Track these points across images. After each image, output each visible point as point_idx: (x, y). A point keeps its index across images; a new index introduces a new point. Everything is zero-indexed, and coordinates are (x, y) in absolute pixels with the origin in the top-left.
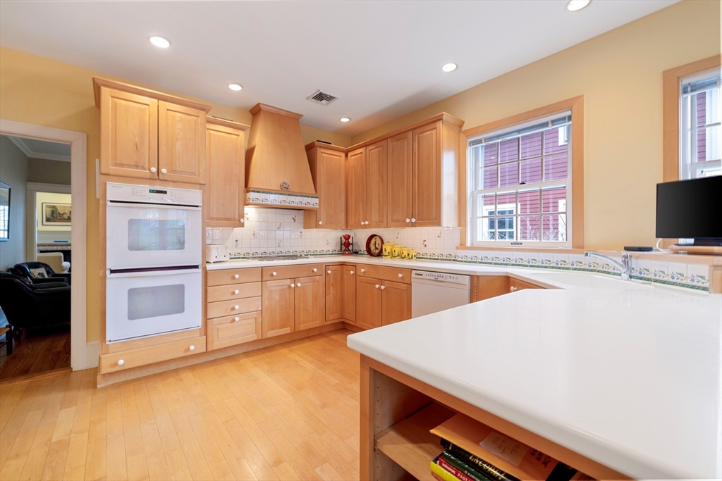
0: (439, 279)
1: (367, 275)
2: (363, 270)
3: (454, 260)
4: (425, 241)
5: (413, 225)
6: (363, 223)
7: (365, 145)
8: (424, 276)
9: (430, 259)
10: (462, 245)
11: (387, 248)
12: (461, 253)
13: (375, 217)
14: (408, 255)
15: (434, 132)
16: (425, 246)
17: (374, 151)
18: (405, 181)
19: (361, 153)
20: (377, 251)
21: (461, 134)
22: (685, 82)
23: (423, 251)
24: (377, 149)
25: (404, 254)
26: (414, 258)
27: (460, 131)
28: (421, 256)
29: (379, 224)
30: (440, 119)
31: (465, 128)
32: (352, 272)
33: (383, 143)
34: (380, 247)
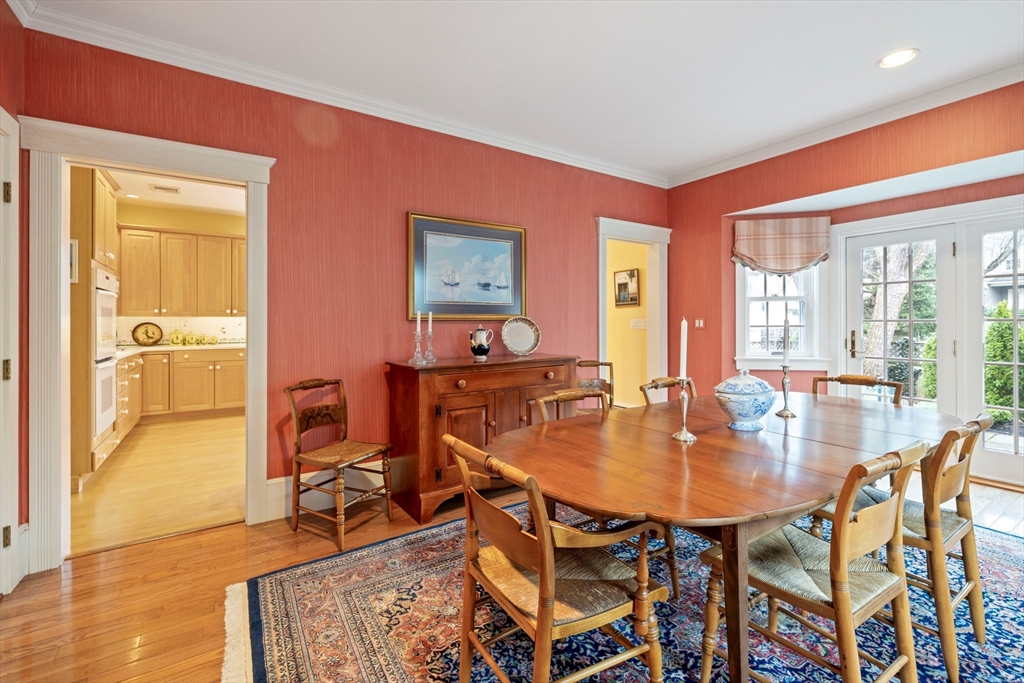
2: (186, 356)
4: (223, 328)
7: (159, 231)
16: (225, 333)
17: (174, 240)
19: (152, 237)
20: (152, 340)
24: (181, 241)
32: (165, 361)
33: (190, 237)
34: (157, 336)
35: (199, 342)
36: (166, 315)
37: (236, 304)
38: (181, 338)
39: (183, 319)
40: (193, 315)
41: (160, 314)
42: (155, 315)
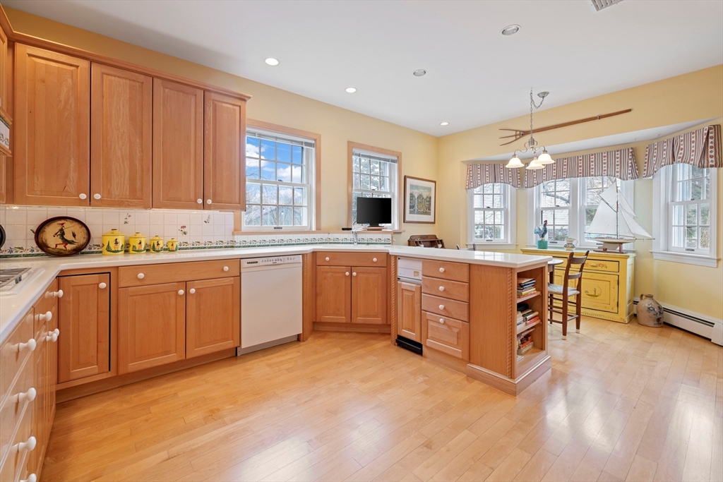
0: (278, 262)
3: (227, 247)
4: (184, 227)
6: (83, 196)
7: (88, 59)
8: (260, 263)
9: (192, 248)
10: (237, 231)
12: (239, 238)
13: (120, 190)
15: (237, 109)
16: (185, 233)
17: (115, 79)
19: (75, 66)
23: (180, 239)
24: (126, 81)
30: (244, 99)
32: (103, 285)
33: (142, 78)
34: (80, 239)
35: (151, 248)
36: (101, 203)
37: (210, 191)
38: (121, 242)
39: (123, 212)
40: (146, 208)
41: (90, 202)
42: (81, 203)
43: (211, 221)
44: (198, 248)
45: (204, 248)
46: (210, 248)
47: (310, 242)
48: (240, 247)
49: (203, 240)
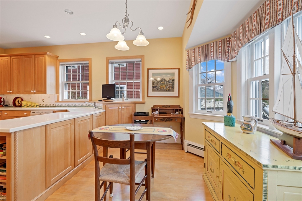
0: (42, 113)
1: (8, 115)
2: (5, 113)
3: (55, 106)
4: (43, 99)
5: (34, 93)
6: (8, 92)
7: (10, 56)
8: (36, 113)
9: (46, 106)
10: (58, 101)
11: (24, 103)
12: (57, 104)
13: (16, 89)
14: (35, 105)
15: (43, 58)
16: (44, 101)
17: (15, 60)
18: (31, 75)
19: (8, 59)
20: (19, 105)
21: (57, 60)
22: (110, 61)
23: (42, 103)
24: (17, 59)
25: (33, 105)
26: (37, 107)
27: (57, 59)
28: (42, 106)
29: (18, 93)
30: (46, 54)
31: (59, 58)
43: (50, 98)
44: (47, 106)
45: (49, 106)
46: (50, 106)
47: (84, 106)
48: (57, 107)
49: (48, 104)
